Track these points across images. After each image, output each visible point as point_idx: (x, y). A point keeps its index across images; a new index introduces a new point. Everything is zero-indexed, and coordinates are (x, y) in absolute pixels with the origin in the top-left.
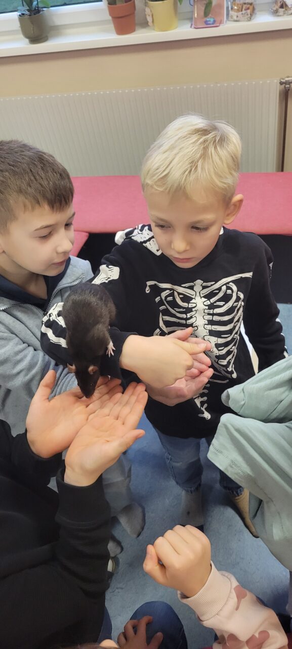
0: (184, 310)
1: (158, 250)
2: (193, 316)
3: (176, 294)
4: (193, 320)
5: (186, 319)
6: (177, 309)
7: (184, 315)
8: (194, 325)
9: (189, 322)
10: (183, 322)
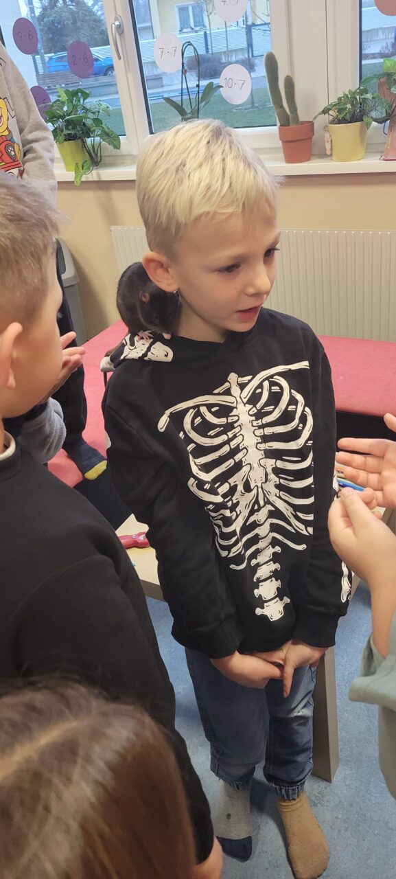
0: (224, 429)
1: (166, 356)
2: (237, 435)
3: (203, 410)
4: (238, 440)
5: (228, 442)
6: (212, 433)
7: (224, 438)
8: (241, 446)
9: (233, 444)
10: (226, 449)
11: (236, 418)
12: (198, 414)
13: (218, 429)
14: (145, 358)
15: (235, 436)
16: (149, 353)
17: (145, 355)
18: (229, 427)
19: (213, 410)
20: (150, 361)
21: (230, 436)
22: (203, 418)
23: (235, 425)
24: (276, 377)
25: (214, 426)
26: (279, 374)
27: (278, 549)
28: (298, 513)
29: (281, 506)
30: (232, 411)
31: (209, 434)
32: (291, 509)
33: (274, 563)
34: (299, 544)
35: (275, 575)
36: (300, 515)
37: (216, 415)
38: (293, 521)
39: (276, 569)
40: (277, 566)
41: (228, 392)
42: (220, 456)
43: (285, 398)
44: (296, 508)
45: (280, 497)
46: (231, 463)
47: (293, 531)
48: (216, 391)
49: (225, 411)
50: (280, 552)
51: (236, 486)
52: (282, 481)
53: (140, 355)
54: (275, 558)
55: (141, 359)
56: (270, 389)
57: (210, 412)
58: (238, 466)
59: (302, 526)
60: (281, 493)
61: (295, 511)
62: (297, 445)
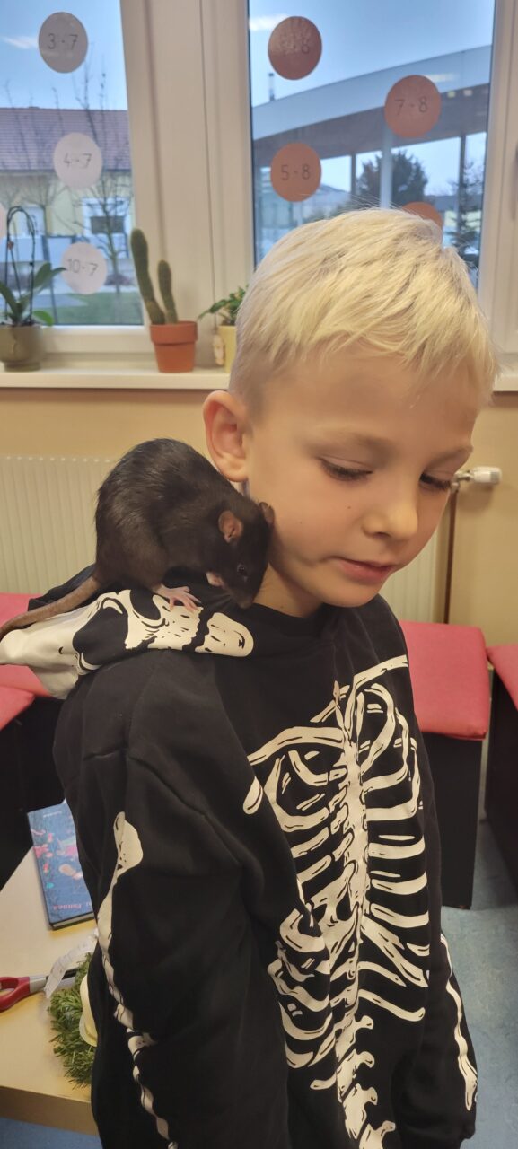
0: (323, 795)
1: (242, 644)
2: (341, 806)
3: (294, 756)
4: (341, 816)
5: (326, 823)
6: (304, 805)
7: (324, 813)
8: (346, 827)
9: (335, 824)
10: (323, 835)
11: (342, 772)
12: (287, 767)
13: (317, 797)
14: (199, 649)
15: (338, 808)
16: (207, 638)
17: (199, 640)
18: (332, 788)
19: (309, 756)
20: (209, 655)
21: (332, 809)
22: (294, 776)
23: (341, 785)
24: (376, 686)
25: (310, 791)
26: (378, 680)
27: (367, 1022)
28: (409, 945)
29: (374, 932)
30: (337, 758)
31: (298, 807)
32: (395, 939)
33: (359, 1053)
34: (412, 1008)
35: (364, 1077)
36: (414, 948)
37: (315, 767)
38: (399, 961)
39: (363, 1066)
40: (366, 1058)
41: (331, 722)
42: (309, 851)
43: (390, 726)
44: (405, 935)
45: (371, 916)
46: (327, 861)
47: (400, 983)
48: (316, 719)
49: (326, 758)
50: (371, 1027)
51: (323, 908)
52: (376, 883)
53: (189, 641)
54: (363, 1041)
55: (188, 650)
56: (366, 709)
57: (303, 760)
58: (335, 870)
59: (417, 972)
60: (374, 905)
61: (403, 941)
62: (407, 811)
